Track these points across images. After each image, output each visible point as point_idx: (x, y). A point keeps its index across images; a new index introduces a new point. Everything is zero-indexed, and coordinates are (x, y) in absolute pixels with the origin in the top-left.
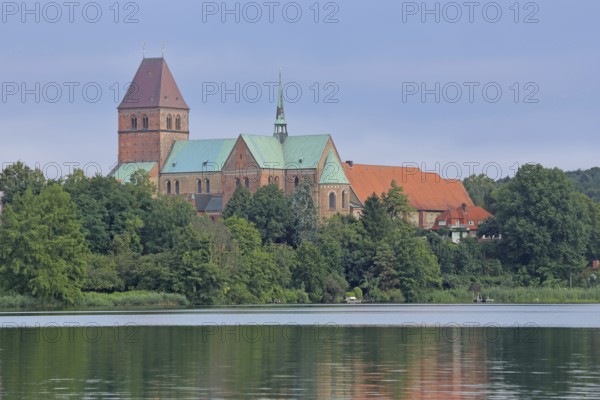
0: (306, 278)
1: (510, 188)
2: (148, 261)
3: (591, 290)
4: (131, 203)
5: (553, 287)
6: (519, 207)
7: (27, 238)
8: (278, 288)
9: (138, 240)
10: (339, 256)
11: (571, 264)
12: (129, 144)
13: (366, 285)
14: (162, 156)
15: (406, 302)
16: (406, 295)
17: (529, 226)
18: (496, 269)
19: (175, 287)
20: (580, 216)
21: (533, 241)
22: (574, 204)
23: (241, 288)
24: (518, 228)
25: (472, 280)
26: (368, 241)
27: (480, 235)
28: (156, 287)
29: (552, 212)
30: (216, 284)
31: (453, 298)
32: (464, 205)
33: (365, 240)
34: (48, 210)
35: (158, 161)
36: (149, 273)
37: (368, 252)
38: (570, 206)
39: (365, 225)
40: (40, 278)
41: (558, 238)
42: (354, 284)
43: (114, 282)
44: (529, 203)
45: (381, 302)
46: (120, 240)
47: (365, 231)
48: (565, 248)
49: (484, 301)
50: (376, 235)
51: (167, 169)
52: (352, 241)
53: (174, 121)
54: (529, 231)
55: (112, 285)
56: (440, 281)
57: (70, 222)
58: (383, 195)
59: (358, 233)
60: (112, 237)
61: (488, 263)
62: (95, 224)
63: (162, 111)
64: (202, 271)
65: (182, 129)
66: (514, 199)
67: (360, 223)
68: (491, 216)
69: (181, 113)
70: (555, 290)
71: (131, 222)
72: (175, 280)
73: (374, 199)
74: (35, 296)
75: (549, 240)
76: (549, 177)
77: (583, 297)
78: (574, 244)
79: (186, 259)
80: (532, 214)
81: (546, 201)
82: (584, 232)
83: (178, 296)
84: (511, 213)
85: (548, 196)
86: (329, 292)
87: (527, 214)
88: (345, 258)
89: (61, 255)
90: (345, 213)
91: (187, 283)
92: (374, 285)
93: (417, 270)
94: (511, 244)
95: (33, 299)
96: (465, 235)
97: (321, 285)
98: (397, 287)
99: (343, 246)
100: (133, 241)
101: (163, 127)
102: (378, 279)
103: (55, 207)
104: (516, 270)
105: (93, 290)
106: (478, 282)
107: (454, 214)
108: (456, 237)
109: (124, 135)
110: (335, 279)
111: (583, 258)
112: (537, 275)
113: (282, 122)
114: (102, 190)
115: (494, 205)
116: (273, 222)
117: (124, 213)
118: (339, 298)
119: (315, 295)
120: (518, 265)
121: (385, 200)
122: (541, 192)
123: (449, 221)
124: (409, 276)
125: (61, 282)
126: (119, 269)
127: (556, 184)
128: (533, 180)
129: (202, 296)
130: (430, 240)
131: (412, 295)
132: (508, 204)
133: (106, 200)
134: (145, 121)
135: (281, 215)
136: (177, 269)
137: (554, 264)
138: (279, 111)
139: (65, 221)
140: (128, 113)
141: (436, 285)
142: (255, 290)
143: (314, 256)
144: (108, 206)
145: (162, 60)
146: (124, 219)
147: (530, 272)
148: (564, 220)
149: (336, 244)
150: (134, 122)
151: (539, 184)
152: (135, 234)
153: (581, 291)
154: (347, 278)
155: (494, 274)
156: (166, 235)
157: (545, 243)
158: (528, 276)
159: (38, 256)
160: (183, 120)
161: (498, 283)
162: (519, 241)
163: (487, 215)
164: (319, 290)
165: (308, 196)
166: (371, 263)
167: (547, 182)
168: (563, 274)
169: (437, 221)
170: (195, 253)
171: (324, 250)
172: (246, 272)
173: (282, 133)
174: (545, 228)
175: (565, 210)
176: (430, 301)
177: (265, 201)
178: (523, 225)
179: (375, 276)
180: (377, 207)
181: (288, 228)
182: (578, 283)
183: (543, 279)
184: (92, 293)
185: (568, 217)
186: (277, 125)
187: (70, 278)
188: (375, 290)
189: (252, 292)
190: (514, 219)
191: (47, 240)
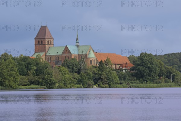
0: (82, 82)
1: (138, 59)
2: (36, 78)
3: (159, 85)
4: (33, 63)
5: (149, 84)
6: (140, 63)
7: (3, 72)
8: (73, 84)
9: (35, 72)
10: (92, 76)
11: (154, 78)
12: (37, 48)
13: (99, 83)
14: (46, 51)
15: (110, 88)
16: (109, 86)
17: (143, 68)
18: (134, 79)
19: (43, 84)
20: (156, 66)
21: (144, 72)
22: (155, 63)
23: (62, 85)
24: (140, 69)
25: (128, 82)
26: (100, 72)
27: (131, 71)
28: (38, 84)
29: (149, 65)
30: (54, 83)
31: (122, 87)
32: (127, 63)
33: (99, 72)
34: (8, 65)
35: (45, 52)
36: (36, 81)
37: (100, 75)
38: (154, 63)
39: (99, 68)
40: (6, 82)
41: (151, 71)
42: (95, 83)
43: (27, 83)
44: (143, 62)
45: (103, 88)
46: (30, 72)
47: (99, 70)
48: (153, 74)
49: (130, 87)
50: (102, 71)
51: (48, 54)
52: (95, 72)
53: (49, 42)
54: (143, 69)
55: (26, 84)
56: (119, 82)
57: (14, 68)
58: (105, 60)
59: (97, 70)
60: (28, 72)
61: (132, 78)
62: (23, 68)
63: (46, 39)
64: (50, 80)
65: (52, 44)
66: (139, 61)
67: (98, 68)
68: (134, 65)
69: (52, 40)
70: (150, 85)
71: (33, 68)
72: (43, 82)
73: (102, 62)
74: (5, 87)
75: (148, 72)
76: (148, 56)
77: (157, 86)
78: (155, 73)
79: (46, 77)
80: (144, 65)
81: (148, 62)
82: (157, 69)
83: (44, 86)
84: (138, 65)
85: (148, 60)
86: (89, 85)
87: (142, 65)
88: (93, 77)
89: (12, 76)
90: (94, 65)
91: (46, 83)
92: (101, 83)
93: (112, 80)
94: (138, 73)
95: (4, 87)
96: (127, 70)
97: (86, 83)
98: (107, 84)
99: (93, 74)
100: (33, 72)
101: (47, 43)
102: (102, 82)
103: (10, 64)
104: (140, 80)
105: (21, 85)
106: (129, 82)
107: (124, 65)
108: (124, 71)
109: (36, 46)
110: (90, 82)
111: (158, 76)
112: (145, 81)
113: (78, 42)
114: (26, 60)
115: (135, 63)
116: (74, 68)
117: (31, 66)
118: (91, 87)
119: (85, 86)
120: (140, 78)
121: (105, 62)
122: (146, 60)
123: (123, 67)
124: (110, 81)
125: (12, 83)
126: (28, 80)
127: (150, 58)
128: (144, 57)
129: (50, 86)
130: (117, 72)
131: (111, 86)
132: (138, 62)
133: (26, 62)
134: (42, 42)
135: (76, 66)
136: (44, 80)
137: (150, 78)
138: (77, 39)
139: (13, 67)
140: (37, 40)
141: (118, 83)
142: (66, 85)
143: (84, 76)
144: (27, 64)
145: (46, 26)
146: (31, 67)
147: (143, 80)
148: (152, 67)
149: (91, 73)
150: (39, 42)
151: (145, 57)
152: (34, 71)
153: (157, 85)
154: (94, 82)
155: (134, 80)
156: (42, 71)
157: (147, 72)
158: (143, 81)
159: (6, 77)
160: (52, 42)
161: (135, 83)
162: (141, 72)
163: (132, 65)
164: (86, 85)
165: (84, 61)
166: (100, 78)
167: (148, 57)
168: (152, 81)
169: (119, 67)
170: (48, 76)
171: (88, 75)
172: (63, 80)
173: (78, 45)
174: (147, 69)
175: (153, 64)
176: (116, 87)
177: (72, 62)
178: (142, 68)
179: (101, 81)
180: (102, 63)
181: (78, 69)
182: (156, 83)
183: (147, 81)
184: (20, 86)
185: (153, 66)
186: (76, 43)
187: (14, 82)
188: (101, 85)
189: (65, 85)
190: (139, 66)
191: (8, 73)
